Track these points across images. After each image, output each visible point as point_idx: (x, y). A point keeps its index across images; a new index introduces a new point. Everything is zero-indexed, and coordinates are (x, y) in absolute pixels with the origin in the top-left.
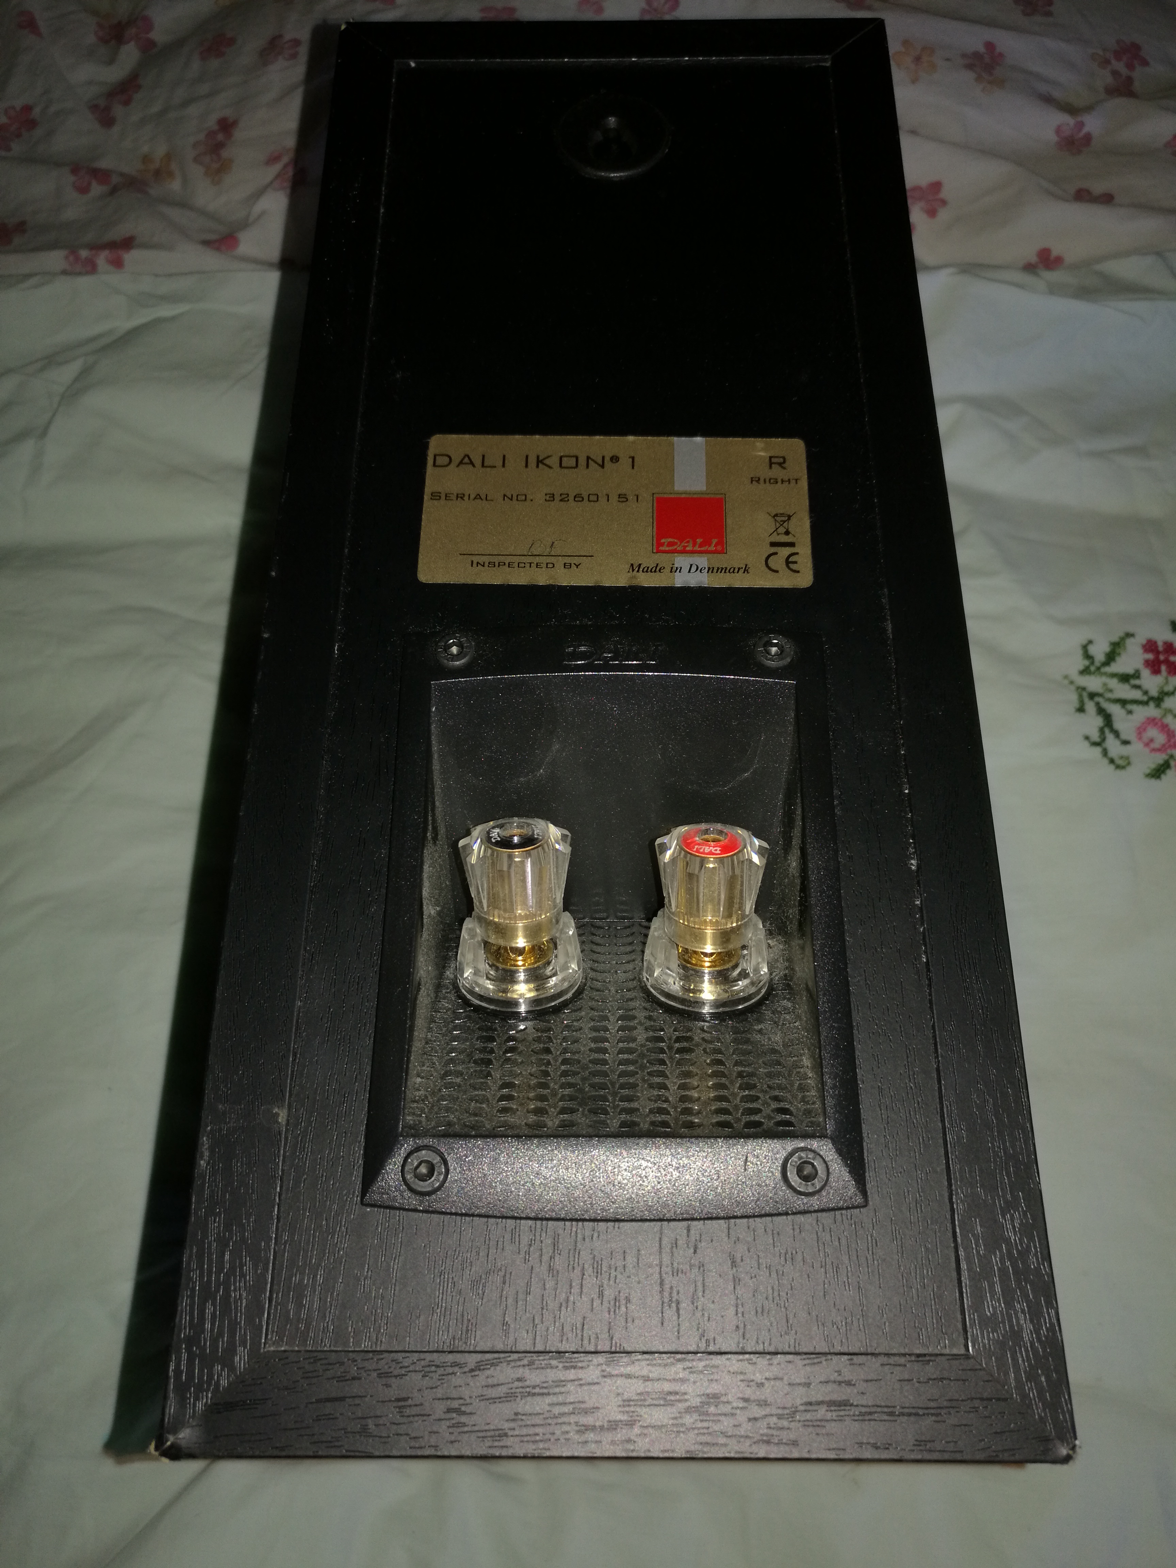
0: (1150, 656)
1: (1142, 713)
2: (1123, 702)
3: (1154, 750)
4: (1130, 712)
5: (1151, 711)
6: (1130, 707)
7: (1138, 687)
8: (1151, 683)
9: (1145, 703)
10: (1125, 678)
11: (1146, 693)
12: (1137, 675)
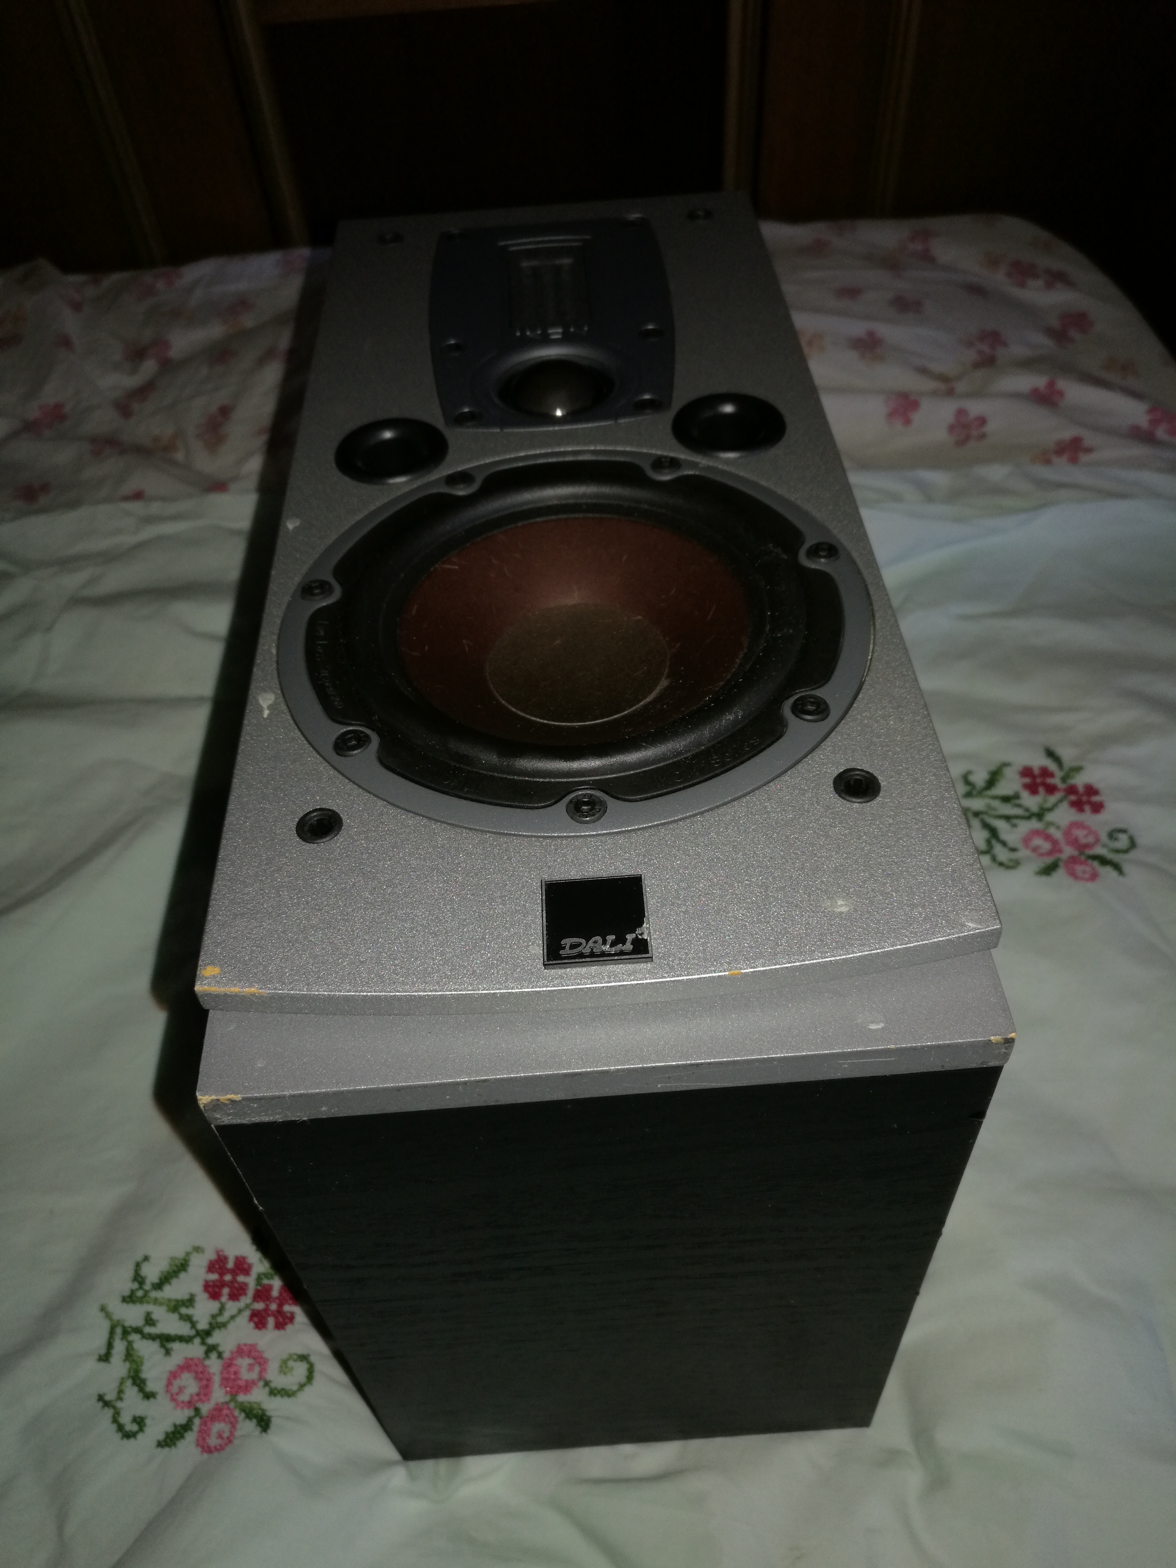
0: (1027, 780)
1: (1025, 827)
2: (1007, 818)
3: (1042, 855)
4: (1014, 826)
5: (1034, 824)
6: (1015, 821)
7: (1019, 806)
8: (1031, 802)
9: (1028, 818)
10: (1006, 799)
11: (1027, 810)
12: (1017, 796)
